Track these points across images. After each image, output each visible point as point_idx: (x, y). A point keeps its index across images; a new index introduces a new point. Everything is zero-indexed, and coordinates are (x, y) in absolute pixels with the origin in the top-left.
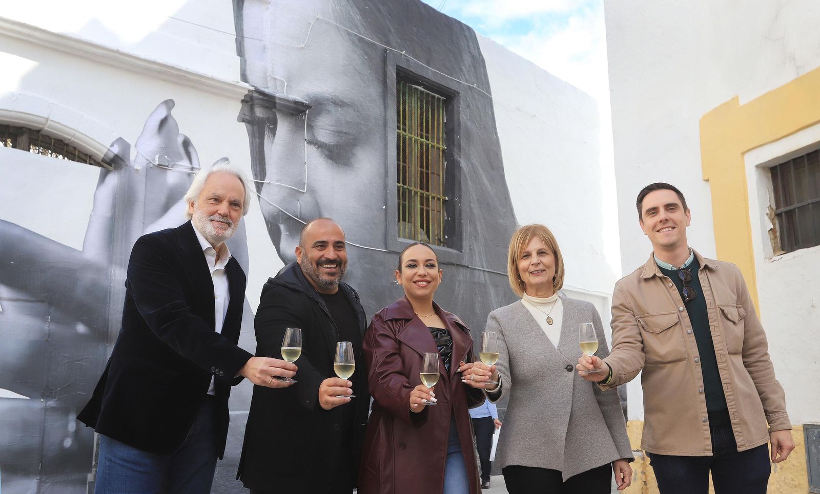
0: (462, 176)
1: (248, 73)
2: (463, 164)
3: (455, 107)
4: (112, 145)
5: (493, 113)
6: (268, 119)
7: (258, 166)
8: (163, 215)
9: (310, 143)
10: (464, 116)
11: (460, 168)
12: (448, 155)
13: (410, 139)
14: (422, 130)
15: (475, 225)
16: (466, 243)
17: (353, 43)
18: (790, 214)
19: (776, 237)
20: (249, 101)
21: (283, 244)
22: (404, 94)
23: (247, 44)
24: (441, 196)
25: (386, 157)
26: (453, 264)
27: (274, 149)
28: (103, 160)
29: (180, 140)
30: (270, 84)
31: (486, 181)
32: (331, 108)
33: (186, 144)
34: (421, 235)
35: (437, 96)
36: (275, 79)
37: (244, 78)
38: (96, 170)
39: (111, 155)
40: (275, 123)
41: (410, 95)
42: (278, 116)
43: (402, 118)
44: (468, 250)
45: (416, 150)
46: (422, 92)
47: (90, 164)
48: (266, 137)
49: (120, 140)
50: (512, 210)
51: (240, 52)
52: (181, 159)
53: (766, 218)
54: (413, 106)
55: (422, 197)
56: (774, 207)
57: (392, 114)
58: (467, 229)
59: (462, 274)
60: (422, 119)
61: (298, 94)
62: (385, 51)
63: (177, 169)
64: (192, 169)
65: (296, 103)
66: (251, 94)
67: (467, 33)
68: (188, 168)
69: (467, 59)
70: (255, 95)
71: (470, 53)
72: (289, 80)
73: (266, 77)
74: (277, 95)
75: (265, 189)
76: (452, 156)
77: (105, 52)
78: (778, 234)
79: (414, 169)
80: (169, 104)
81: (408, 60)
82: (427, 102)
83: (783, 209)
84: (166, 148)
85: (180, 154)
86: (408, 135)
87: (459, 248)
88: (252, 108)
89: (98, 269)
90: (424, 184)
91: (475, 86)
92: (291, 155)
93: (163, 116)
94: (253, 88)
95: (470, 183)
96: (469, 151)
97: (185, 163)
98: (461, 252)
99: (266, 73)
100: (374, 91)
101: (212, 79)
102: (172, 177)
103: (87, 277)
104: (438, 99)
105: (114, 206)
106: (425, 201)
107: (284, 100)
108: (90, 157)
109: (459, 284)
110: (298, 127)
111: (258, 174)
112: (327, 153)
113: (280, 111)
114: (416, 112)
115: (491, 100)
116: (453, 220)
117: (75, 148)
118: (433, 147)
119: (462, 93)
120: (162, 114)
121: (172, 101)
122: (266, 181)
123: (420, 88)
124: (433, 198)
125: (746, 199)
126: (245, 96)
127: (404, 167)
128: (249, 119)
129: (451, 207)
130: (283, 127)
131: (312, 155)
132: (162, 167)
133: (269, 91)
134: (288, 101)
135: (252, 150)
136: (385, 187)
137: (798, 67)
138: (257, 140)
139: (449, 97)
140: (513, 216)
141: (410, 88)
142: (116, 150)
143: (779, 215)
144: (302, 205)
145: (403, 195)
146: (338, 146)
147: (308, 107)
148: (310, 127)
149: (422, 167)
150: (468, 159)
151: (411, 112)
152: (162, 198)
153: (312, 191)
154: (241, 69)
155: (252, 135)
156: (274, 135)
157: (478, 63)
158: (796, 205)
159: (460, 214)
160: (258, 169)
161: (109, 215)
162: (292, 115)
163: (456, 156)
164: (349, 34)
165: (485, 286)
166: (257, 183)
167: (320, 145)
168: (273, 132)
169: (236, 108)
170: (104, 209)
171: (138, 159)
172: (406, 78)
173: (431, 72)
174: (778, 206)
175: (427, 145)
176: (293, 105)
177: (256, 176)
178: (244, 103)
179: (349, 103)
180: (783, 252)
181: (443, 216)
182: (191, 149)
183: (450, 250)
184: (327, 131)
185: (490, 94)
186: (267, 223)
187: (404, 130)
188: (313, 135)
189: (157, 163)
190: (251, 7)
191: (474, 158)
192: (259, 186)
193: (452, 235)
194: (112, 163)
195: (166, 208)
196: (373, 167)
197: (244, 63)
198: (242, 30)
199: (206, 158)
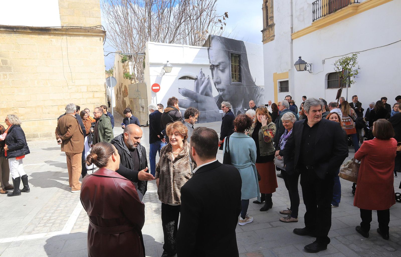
1: (211, 62)
4: (196, 77)
5: (247, 56)
6: (213, 68)
10: (242, 58)
11: (241, 68)
12: (239, 66)
15: (244, 77)
16: (242, 81)
17: (224, 51)
19: (280, 90)
23: (210, 57)
24: (238, 73)
25: (230, 69)
26: (240, 85)
27: (214, 72)
30: (213, 62)
31: (246, 69)
32: (222, 63)
33: (204, 74)
34: (235, 81)
37: (210, 63)
38: (194, 80)
43: (232, 61)
45: (234, 66)
53: (279, 88)
56: (280, 86)
57: (230, 62)
58: (242, 78)
59: (242, 86)
61: (216, 64)
62: (229, 51)
67: (242, 43)
69: (242, 47)
72: (216, 61)
79: (234, 69)
80: (201, 69)
81: (232, 51)
89: (196, 93)
90: (235, 72)
91: (244, 52)
92: (217, 72)
94: (212, 64)
95: (243, 70)
96: (243, 64)
97: (204, 77)
98: (242, 83)
100: (228, 59)
101: (207, 64)
102: (203, 80)
103: (194, 95)
105: (197, 85)
106: (235, 74)
108: (193, 78)
109: (241, 88)
110: (217, 68)
114: (234, 59)
115: (246, 54)
117: (191, 78)
119: (241, 54)
120: (201, 71)
125: (277, 85)
127: (232, 69)
128: (211, 69)
130: (215, 69)
131: (219, 72)
132: (201, 78)
135: (212, 73)
136: (230, 74)
139: (239, 56)
140: (250, 74)
144: (218, 80)
145: (232, 74)
146: (223, 69)
147: (219, 65)
148: (219, 68)
150: (243, 66)
152: (202, 83)
153: (220, 78)
155: (211, 71)
157: (244, 48)
159: (241, 76)
160: (213, 76)
163: (241, 66)
165: (245, 88)
167: (220, 70)
169: (209, 67)
170: (196, 85)
171: (199, 78)
173: (236, 52)
175: (236, 65)
179: (224, 62)
180: (280, 92)
181: (239, 76)
183: (240, 83)
184: (221, 68)
185: (246, 52)
186: (214, 84)
190: (210, 51)
191: (244, 66)
192: (213, 78)
193: (240, 80)
194: (196, 79)
195: (202, 84)
196: (228, 71)
197: (210, 60)
198: (209, 55)
199: (206, 76)
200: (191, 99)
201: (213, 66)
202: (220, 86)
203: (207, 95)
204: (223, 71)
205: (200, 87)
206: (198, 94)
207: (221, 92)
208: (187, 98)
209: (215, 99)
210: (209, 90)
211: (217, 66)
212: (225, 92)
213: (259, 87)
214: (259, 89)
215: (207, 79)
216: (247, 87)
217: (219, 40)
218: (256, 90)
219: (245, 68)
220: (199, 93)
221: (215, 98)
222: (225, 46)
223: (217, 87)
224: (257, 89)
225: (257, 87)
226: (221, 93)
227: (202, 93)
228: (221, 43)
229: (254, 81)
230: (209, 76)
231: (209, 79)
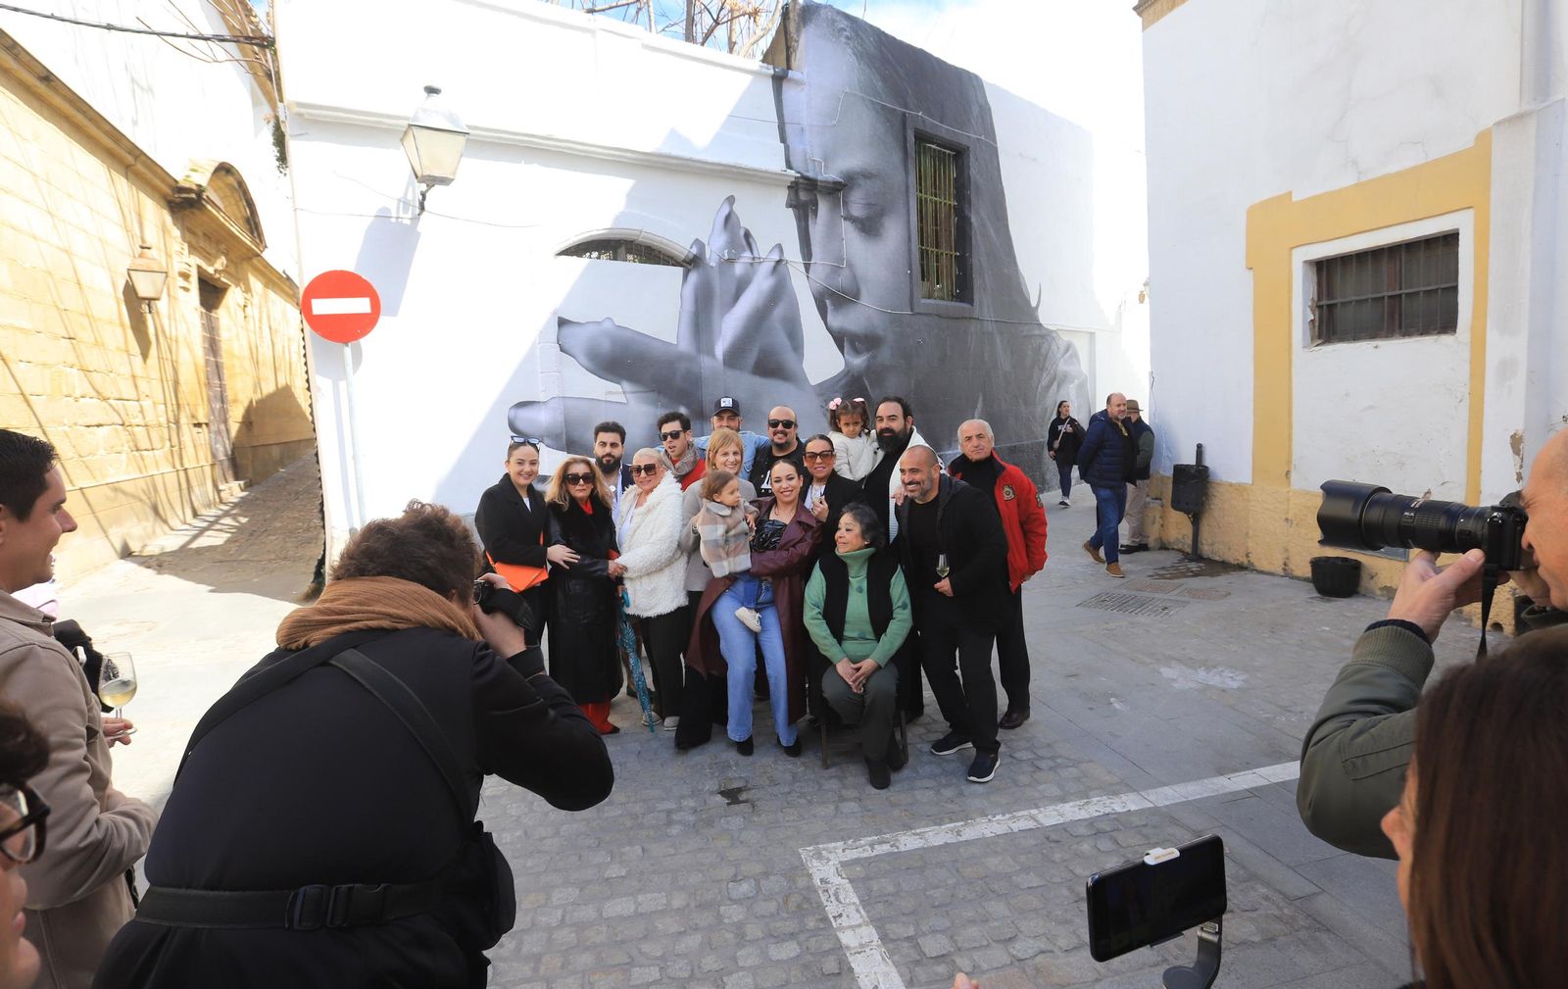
0: (973, 232)
1: (791, 159)
2: (973, 220)
3: (965, 162)
4: (691, 247)
5: (998, 164)
6: (811, 200)
7: (805, 248)
8: (735, 305)
9: (845, 219)
10: (974, 171)
11: (971, 223)
12: (959, 212)
13: (926, 199)
14: (935, 189)
15: (984, 278)
16: (976, 297)
17: (877, 112)
18: (1330, 307)
19: (1314, 327)
20: (794, 187)
21: (830, 318)
22: (920, 156)
23: (789, 129)
24: (953, 253)
25: (909, 222)
26: (966, 318)
27: (817, 229)
28: (684, 261)
29: (742, 233)
30: (810, 167)
31: (993, 234)
32: (861, 181)
33: (747, 235)
34: (938, 292)
35: (947, 151)
36: (814, 160)
37: (789, 166)
38: (680, 270)
39: (691, 256)
40: (816, 205)
41: (925, 154)
42: (818, 197)
44: (978, 303)
45: (931, 209)
46: (935, 150)
47: (673, 265)
48: (810, 219)
49: (697, 242)
50: (1014, 258)
51: (783, 139)
52: (744, 251)
53: (1309, 309)
54: (928, 163)
55: (937, 256)
56: (1316, 298)
57: (912, 181)
58: (977, 283)
59: (973, 327)
60: (935, 177)
61: (831, 175)
62: (904, 114)
63: (742, 260)
64: (754, 258)
65: (835, 183)
67: (975, 83)
68: (749, 258)
69: (975, 110)
70: (801, 181)
71: (978, 102)
72: (825, 160)
73: (806, 160)
74: (820, 178)
75: (812, 267)
76: (963, 212)
77: (680, 162)
78: (1317, 324)
79: (930, 228)
80: (731, 200)
81: (924, 121)
82: (939, 158)
83: (1324, 302)
84: (732, 244)
85: (743, 247)
86: (924, 196)
87: (971, 302)
88: (797, 194)
89: (690, 358)
90: (939, 244)
91: (983, 138)
92: (832, 233)
93: (727, 212)
94: (799, 175)
95: (979, 238)
96: (978, 205)
97: (747, 254)
98: (972, 306)
99: (805, 156)
100: (896, 158)
101: (766, 172)
102: (739, 269)
103: (682, 367)
104: (949, 155)
105: (696, 301)
106: (939, 258)
107: (825, 182)
108: (672, 258)
109: (971, 335)
110: (835, 206)
111: (806, 255)
112: (860, 226)
113: (820, 192)
114: (930, 171)
115: (996, 149)
116: (965, 274)
117: (660, 252)
118: (945, 204)
119: (972, 148)
120: (726, 211)
121: (732, 196)
122: (812, 261)
123: (933, 146)
124: (946, 254)
125: (1290, 291)
126: (792, 183)
128: (795, 204)
129: (963, 264)
130: (823, 207)
131: (847, 230)
132: (731, 261)
133: (811, 174)
134: (829, 182)
135: (799, 235)
136: (910, 251)
137: (1360, 173)
138: (803, 223)
139: (959, 154)
141: (925, 147)
142: (694, 251)
143: (1320, 307)
144: (842, 280)
145: (923, 254)
146: (869, 218)
147: (845, 185)
148: (845, 203)
149: (936, 225)
150: (978, 214)
151: (925, 171)
152: (733, 290)
153: (850, 265)
154: (786, 156)
155: (798, 220)
156: (816, 216)
157: (985, 111)
158: (1338, 300)
159: (972, 269)
160: (805, 250)
162: (830, 193)
163: (967, 212)
164: (873, 103)
165: (992, 334)
166: (805, 265)
167: (852, 219)
168: (815, 213)
169: (783, 196)
170: (689, 305)
171: (712, 257)
172: (922, 138)
173: (945, 130)
174: (1319, 299)
175: (940, 204)
176: (831, 185)
177: (804, 259)
178: (791, 190)
180: (1320, 342)
181: (955, 271)
182: (751, 240)
183: (964, 305)
184: (859, 205)
185: (995, 141)
186: (816, 300)
187: (921, 192)
188: (848, 211)
189: (726, 257)
190: (789, 92)
191: (982, 214)
192: (807, 267)
193: (963, 289)
194: (692, 263)
195: (737, 298)
196: (896, 233)
197: (787, 149)
198: (783, 115)
199: (763, 247)
200: (654, 395)
201: (811, 184)
202: (850, 320)
203: (771, 368)
204: (869, 227)
205: (723, 315)
206: (706, 361)
207: (857, 352)
208: (627, 386)
209: (821, 395)
210: (781, 339)
211: (837, 190)
212: (885, 355)
213: (1055, 335)
214: (1054, 347)
215: (767, 266)
216: (1002, 334)
217: (847, 38)
218: (1043, 351)
219: (988, 224)
220: (711, 353)
221: (825, 390)
222: (884, 79)
223: (837, 320)
224: (1045, 346)
225: (1047, 336)
226: (859, 361)
227: (733, 358)
228: (857, 55)
229: (1034, 304)
230: (779, 247)
231: (781, 268)
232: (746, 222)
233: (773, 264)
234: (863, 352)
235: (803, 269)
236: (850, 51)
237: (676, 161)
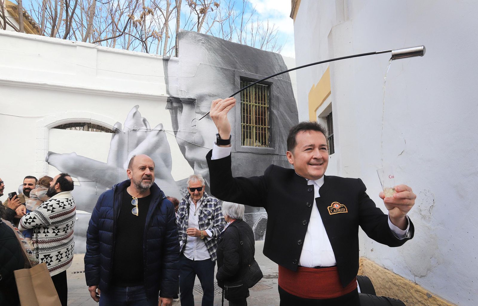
0: (275, 117)
1: (170, 90)
2: (275, 112)
3: (271, 89)
4: (115, 125)
5: (292, 89)
6: (179, 107)
7: (175, 125)
8: (136, 148)
9: (197, 113)
10: (276, 92)
11: (274, 114)
12: (269, 109)
14: (256, 100)
15: (282, 137)
16: (276, 145)
17: (218, 71)
20: (170, 101)
21: (187, 154)
23: (170, 79)
24: (266, 126)
26: (271, 154)
27: (182, 117)
28: (113, 131)
29: (142, 119)
30: (180, 93)
31: (288, 118)
32: (208, 98)
33: (144, 121)
34: (256, 143)
36: (182, 91)
38: (111, 134)
39: (115, 129)
40: (182, 107)
42: (183, 105)
44: (278, 147)
46: (254, 84)
47: (110, 132)
48: (178, 113)
51: (166, 83)
52: (143, 126)
55: (256, 128)
58: (278, 139)
59: (275, 158)
60: (256, 95)
62: (234, 71)
64: (147, 129)
66: (169, 98)
67: (277, 57)
68: (145, 129)
69: (277, 68)
70: (172, 98)
71: (279, 65)
72: (188, 90)
73: (177, 91)
75: (178, 133)
80: (137, 107)
81: (245, 73)
82: (258, 88)
83: (329, 137)
84: (137, 123)
85: (142, 125)
86: (249, 103)
87: (274, 147)
88: (171, 103)
89: (113, 169)
90: (258, 122)
91: (281, 79)
92: (190, 119)
93: (135, 112)
95: (279, 120)
96: (279, 106)
97: (144, 128)
98: (275, 149)
99: (178, 89)
100: (229, 88)
102: (139, 134)
103: (109, 172)
104: (264, 86)
106: (258, 129)
109: (274, 162)
110: (192, 108)
111: (175, 128)
114: (253, 93)
115: (291, 84)
116: (272, 136)
117: (104, 127)
118: (262, 107)
119: (274, 83)
120: (134, 111)
121: (138, 105)
122: (179, 130)
124: (263, 127)
127: (247, 117)
128: (170, 108)
129: (271, 131)
130: (185, 108)
131: (199, 117)
135: (172, 120)
136: (235, 126)
138: (174, 115)
139: (269, 86)
141: (247, 84)
142: (116, 127)
144: (195, 138)
145: (246, 128)
147: (197, 100)
148: (198, 107)
150: (278, 110)
152: (136, 142)
153: (199, 132)
154: (166, 89)
155: (172, 114)
156: (182, 113)
157: (283, 68)
159: (274, 133)
160: (175, 126)
161: (116, 149)
162: (189, 103)
164: (216, 67)
166: (175, 132)
167: (201, 114)
168: (181, 111)
170: (114, 148)
171: (124, 129)
173: (258, 76)
175: (259, 106)
177: (174, 129)
178: (168, 102)
179: (217, 95)
181: (268, 134)
182: (146, 122)
183: (269, 148)
184: (206, 107)
185: (290, 81)
186: (180, 146)
187: (247, 101)
188: (200, 110)
190: (171, 65)
191: (282, 109)
192: (176, 132)
193: (271, 142)
194: (115, 132)
195: (137, 145)
197: (168, 86)
198: (167, 74)
199: (153, 125)
200: (94, 183)
201: (178, 100)
202: (198, 154)
205: (129, 152)
206: (120, 170)
207: (201, 167)
208: (81, 179)
210: (160, 162)
217: (203, 43)
220: (122, 167)
221: (182, 183)
222: (223, 58)
223: (190, 154)
226: (202, 172)
228: (209, 50)
230: (161, 125)
231: (162, 133)
232: (143, 116)
233: (158, 131)
234: (204, 168)
235: (173, 133)
236: (204, 48)
237: (109, 93)
